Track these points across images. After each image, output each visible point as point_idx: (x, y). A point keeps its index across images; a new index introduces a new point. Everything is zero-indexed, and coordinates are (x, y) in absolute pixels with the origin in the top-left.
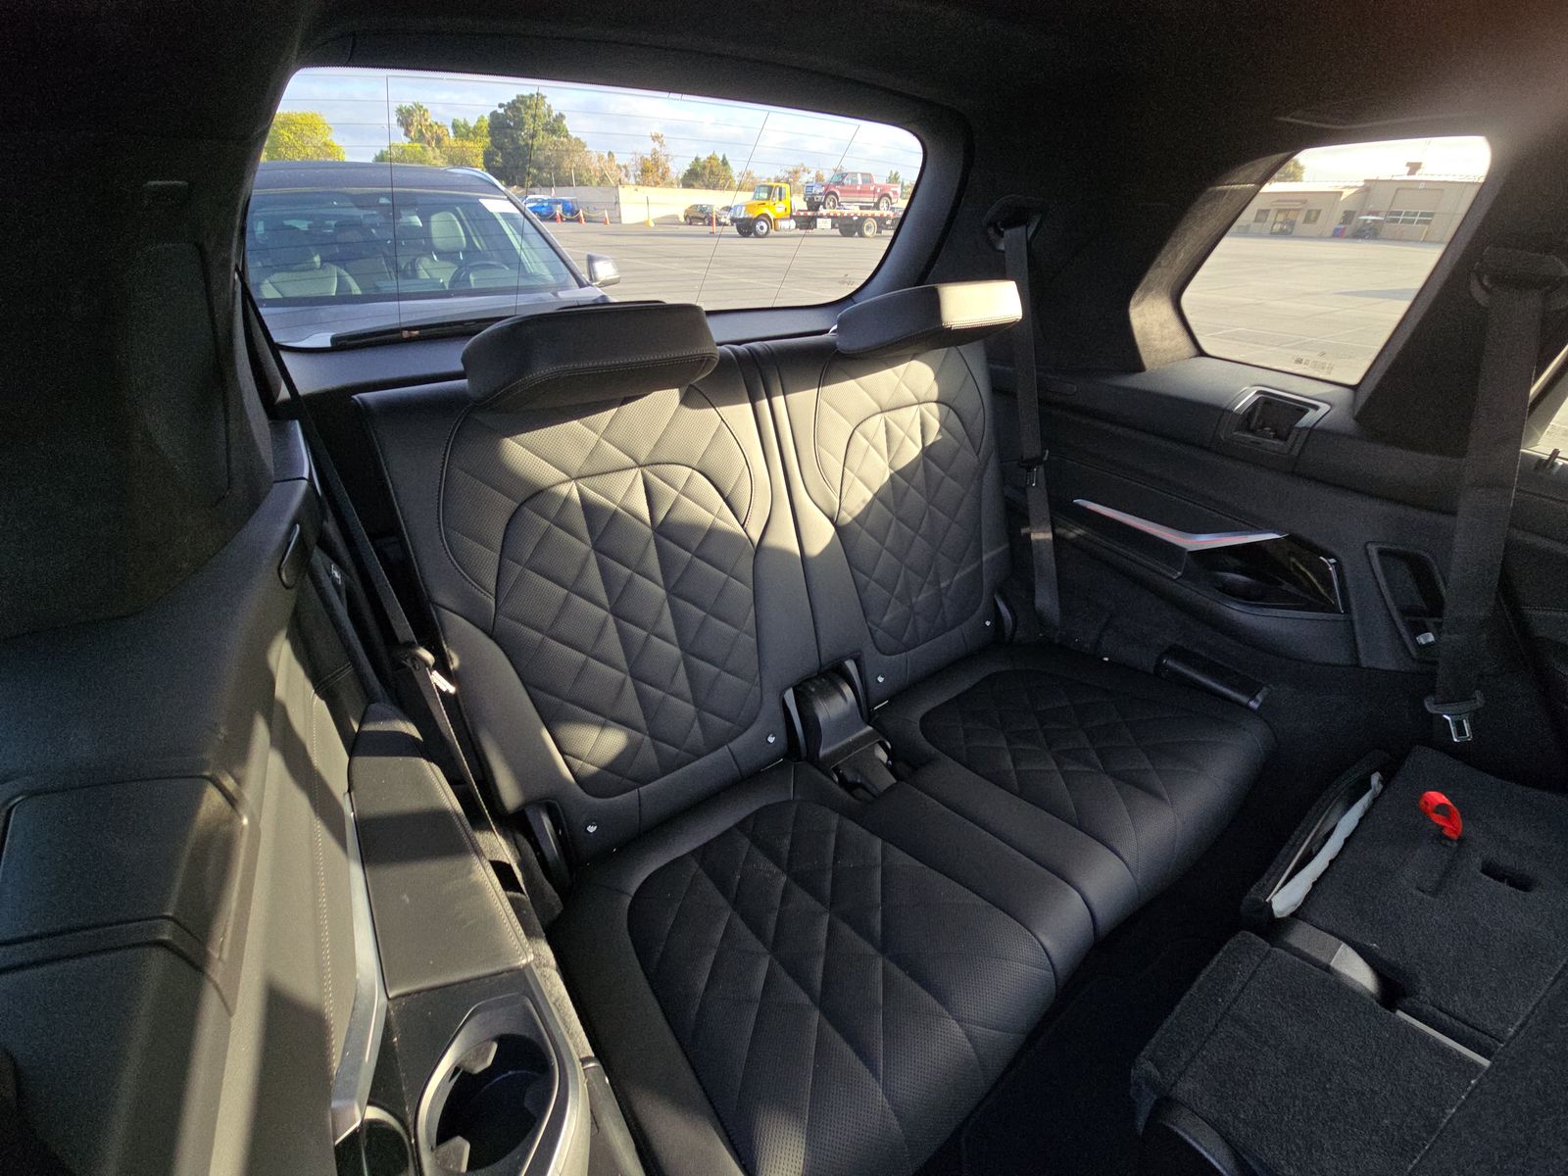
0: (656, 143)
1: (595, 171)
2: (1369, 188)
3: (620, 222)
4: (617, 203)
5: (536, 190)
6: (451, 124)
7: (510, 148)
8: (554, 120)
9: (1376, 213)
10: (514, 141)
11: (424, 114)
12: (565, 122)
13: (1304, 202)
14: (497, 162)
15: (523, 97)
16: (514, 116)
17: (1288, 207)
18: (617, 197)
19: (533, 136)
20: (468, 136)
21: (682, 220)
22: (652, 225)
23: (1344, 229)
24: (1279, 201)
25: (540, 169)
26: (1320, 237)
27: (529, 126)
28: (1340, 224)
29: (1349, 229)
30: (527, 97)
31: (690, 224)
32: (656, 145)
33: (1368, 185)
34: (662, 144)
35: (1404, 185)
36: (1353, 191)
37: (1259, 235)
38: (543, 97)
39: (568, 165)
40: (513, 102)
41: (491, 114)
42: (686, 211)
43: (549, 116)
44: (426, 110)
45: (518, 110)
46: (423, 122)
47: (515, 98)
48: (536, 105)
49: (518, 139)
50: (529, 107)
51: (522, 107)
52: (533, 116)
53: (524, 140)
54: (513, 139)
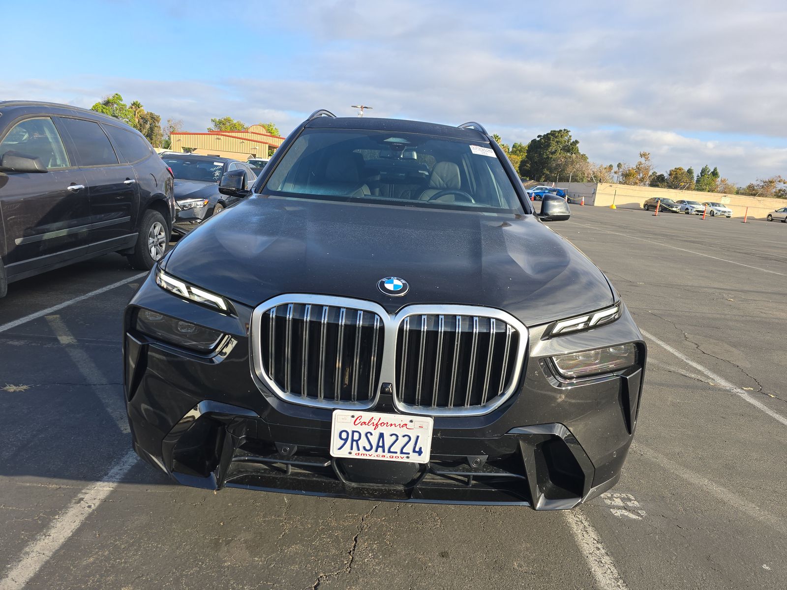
0: (643, 158)
1: (589, 174)
3: (593, 205)
4: (594, 193)
5: (546, 183)
6: (512, 146)
7: (536, 159)
8: (571, 144)
10: (540, 155)
12: (577, 145)
14: (527, 166)
15: (554, 131)
16: (545, 142)
18: (595, 190)
19: (553, 153)
20: (516, 152)
21: (642, 207)
22: (615, 208)
25: (551, 172)
27: (553, 148)
30: (557, 131)
31: (647, 210)
32: (643, 160)
34: (647, 159)
38: (568, 132)
39: (570, 171)
40: (548, 134)
41: (532, 141)
42: (646, 201)
43: (568, 142)
44: (500, 138)
45: (549, 139)
47: (549, 132)
48: (561, 136)
49: (543, 154)
50: (556, 137)
51: (552, 137)
52: (557, 142)
53: (547, 155)
54: (540, 154)
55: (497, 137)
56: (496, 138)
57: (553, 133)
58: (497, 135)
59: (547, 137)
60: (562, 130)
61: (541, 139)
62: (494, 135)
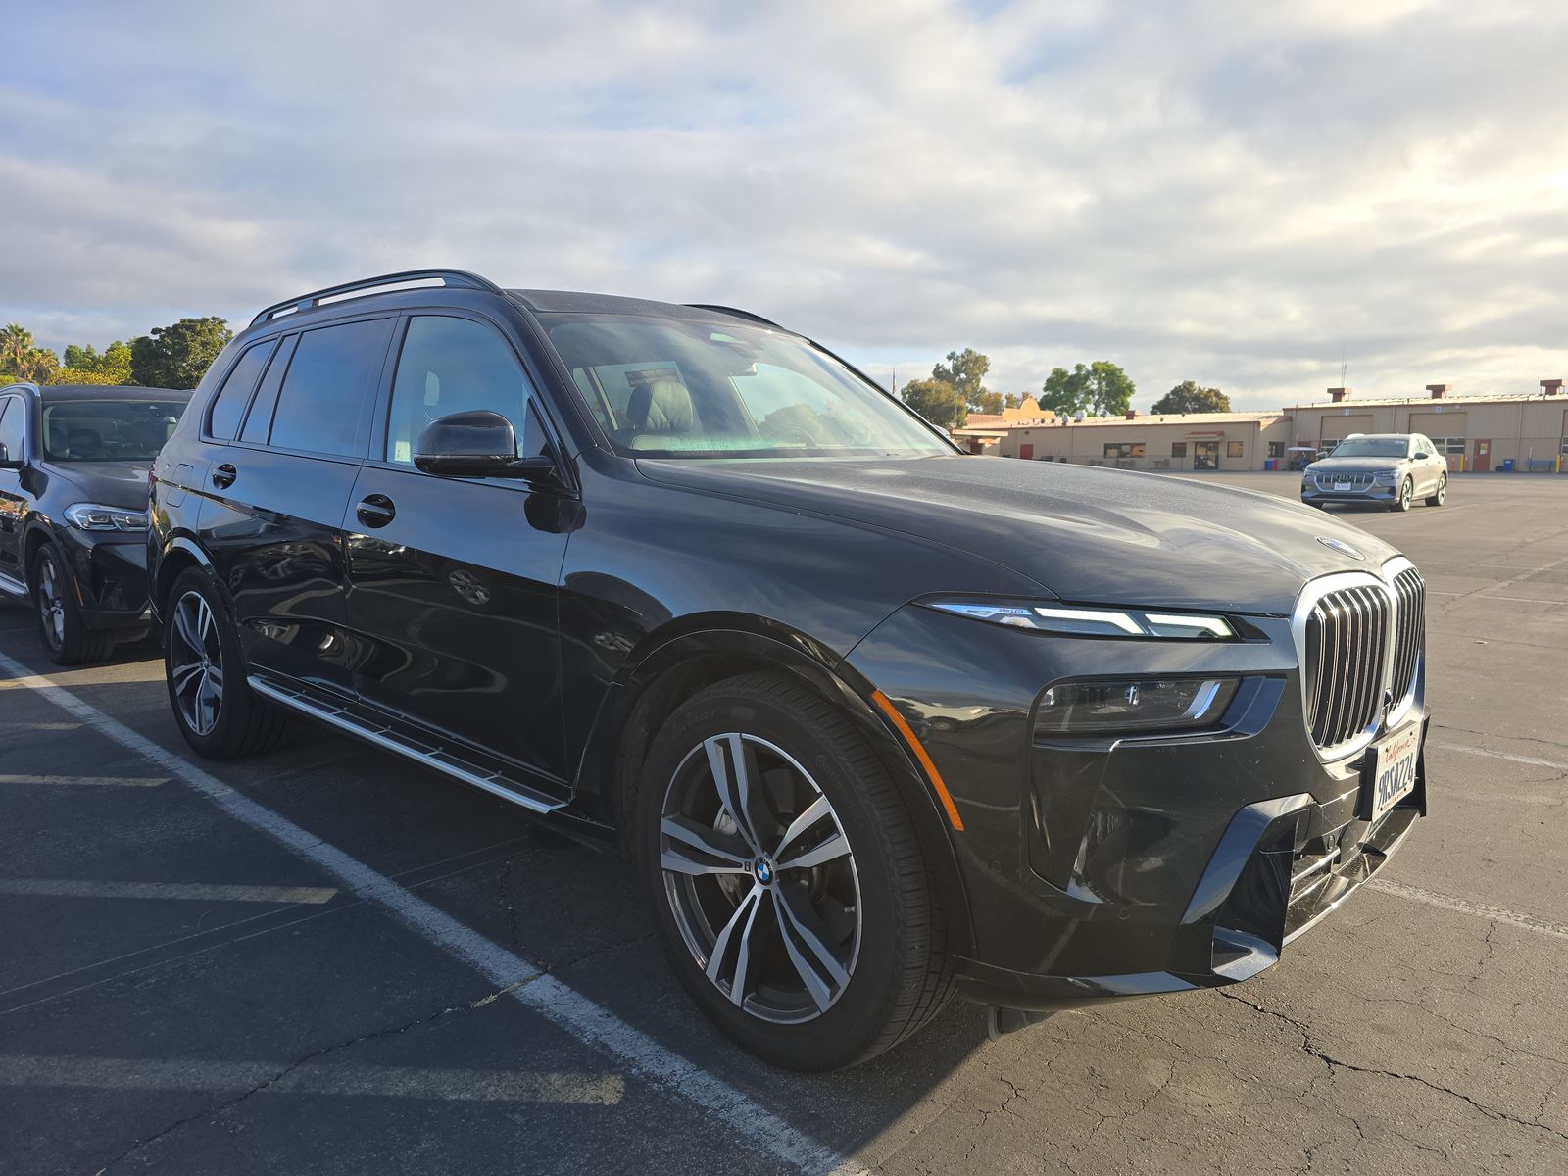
2: (1291, 416)
6: (64, 352)
9: (1307, 444)
11: (23, 340)
13: (1222, 434)
15: (190, 321)
16: (175, 344)
17: (1206, 440)
20: (94, 366)
23: (1276, 462)
24: (1192, 433)
26: (1251, 471)
27: (196, 357)
28: (1271, 456)
29: (1282, 462)
30: (198, 321)
33: (1289, 413)
35: (1330, 413)
36: (1274, 420)
37: (1181, 471)
38: (222, 322)
40: (176, 327)
41: (136, 341)
44: (28, 335)
45: (183, 337)
46: (19, 349)
47: (179, 322)
48: (209, 330)
49: (177, 371)
50: (199, 334)
51: (189, 334)
52: (204, 344)
53: (185, 372)
54: (168, 370)
55: (21, 331)
56: (17, 335)
57: (188, 325)
58: (20, 327)
59: (174, 332)
60: (208, 320)
61: (162, 337)
62: (11, 328)
